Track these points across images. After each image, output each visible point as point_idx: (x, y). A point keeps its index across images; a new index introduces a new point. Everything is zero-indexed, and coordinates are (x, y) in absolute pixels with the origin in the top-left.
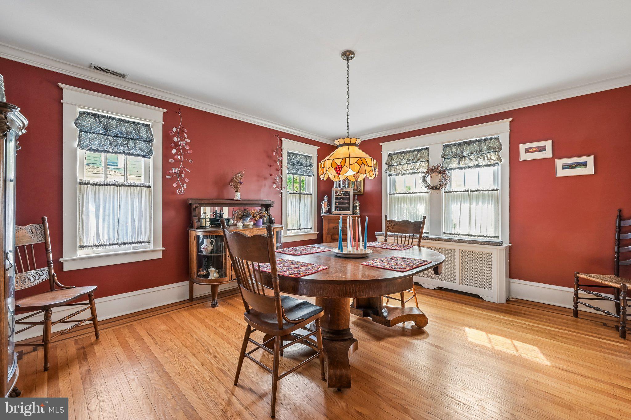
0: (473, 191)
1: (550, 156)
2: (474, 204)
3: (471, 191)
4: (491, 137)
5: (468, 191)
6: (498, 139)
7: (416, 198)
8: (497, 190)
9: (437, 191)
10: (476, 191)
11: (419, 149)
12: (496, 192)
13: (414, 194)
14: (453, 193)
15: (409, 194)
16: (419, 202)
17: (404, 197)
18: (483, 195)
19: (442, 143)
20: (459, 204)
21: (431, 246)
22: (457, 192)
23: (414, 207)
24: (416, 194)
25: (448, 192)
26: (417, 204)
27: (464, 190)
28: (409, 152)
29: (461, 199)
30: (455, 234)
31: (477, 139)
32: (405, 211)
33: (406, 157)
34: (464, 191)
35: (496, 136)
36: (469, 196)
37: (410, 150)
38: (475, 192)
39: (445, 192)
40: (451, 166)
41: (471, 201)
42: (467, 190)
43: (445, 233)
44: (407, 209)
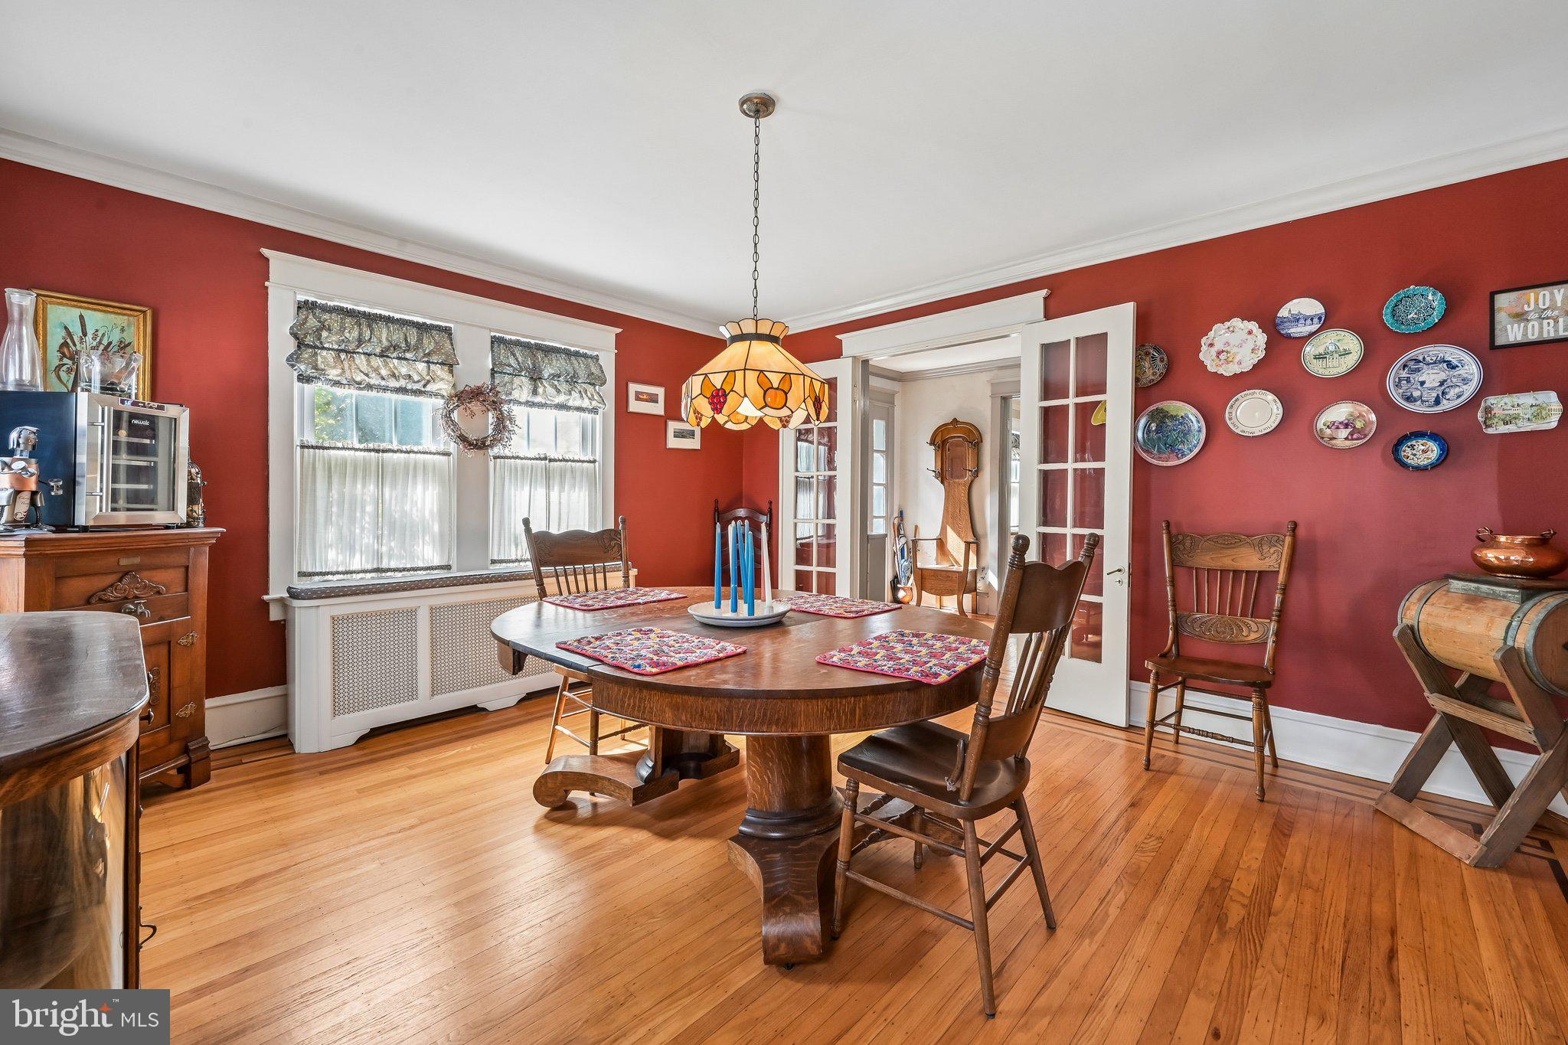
0: (555, 460)
1: (662, 413)
2: (556, 488)
3: (550, 460)
4: (585, 351)
5: (545, 459)
6: (597, 358)
7: (411, 468)
8: (594, 461)
9: (482, 452)
10: (561, 461)
11: (424, 324)
12: (592, 465)
13: (403, 455)
14: (513, 460)
15: (385, 454)
16: (420, 479)
17: (366, 463)
18: (572, 470)
19: (490, 331)
20: (527, 488)
21: (438, 603)
22: (522, 459)
23: (405, 495)
24: (412, 455)
25: (502, 457)
26: (415, 483)
27: (537, 457)
28: (389, 320)
29: (531, 476)
30: (517, 561)
31: (563, 347)
32: (369, 508)
33: (384, 334)
34: (537, 459)
35: (595, 353)
36: (547, 470)
37: (392, 315)
38: (558, 463)
39: (495, 458)
40: (516, 395)
41: (551, 482)
42: (542, 456)
43: (494, 562)
44: (379, 501)
